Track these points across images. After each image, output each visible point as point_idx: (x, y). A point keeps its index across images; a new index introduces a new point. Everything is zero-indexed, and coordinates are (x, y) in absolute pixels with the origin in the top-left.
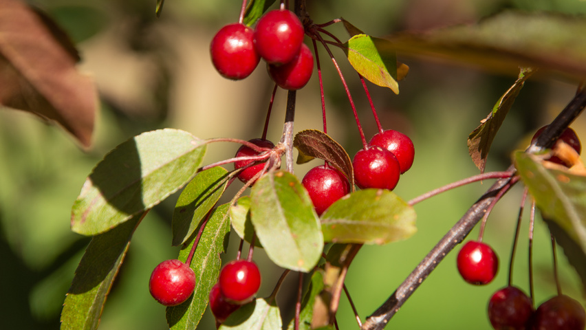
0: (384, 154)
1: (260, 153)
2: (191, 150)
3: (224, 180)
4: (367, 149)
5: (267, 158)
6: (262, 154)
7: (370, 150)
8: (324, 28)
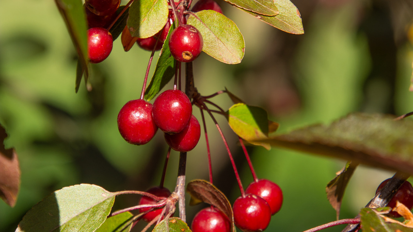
0: (258, 201)
1: (158, 202)
2: (102, 201)
3: (130, 222)
4: (244, 197)
5: (164, 206)
6: (160, 202)
7: (247, 197)
8: (210, 100)
